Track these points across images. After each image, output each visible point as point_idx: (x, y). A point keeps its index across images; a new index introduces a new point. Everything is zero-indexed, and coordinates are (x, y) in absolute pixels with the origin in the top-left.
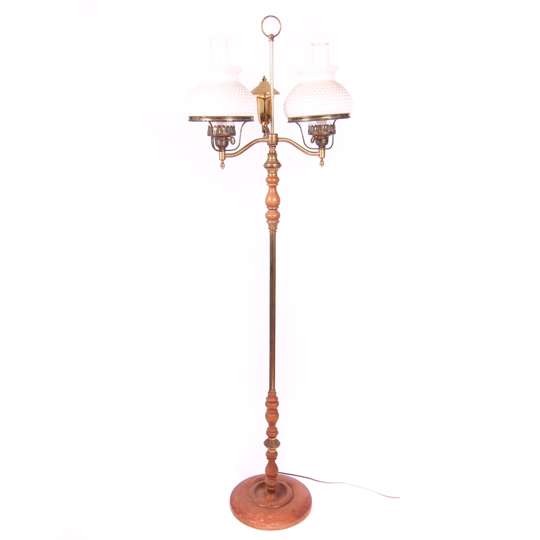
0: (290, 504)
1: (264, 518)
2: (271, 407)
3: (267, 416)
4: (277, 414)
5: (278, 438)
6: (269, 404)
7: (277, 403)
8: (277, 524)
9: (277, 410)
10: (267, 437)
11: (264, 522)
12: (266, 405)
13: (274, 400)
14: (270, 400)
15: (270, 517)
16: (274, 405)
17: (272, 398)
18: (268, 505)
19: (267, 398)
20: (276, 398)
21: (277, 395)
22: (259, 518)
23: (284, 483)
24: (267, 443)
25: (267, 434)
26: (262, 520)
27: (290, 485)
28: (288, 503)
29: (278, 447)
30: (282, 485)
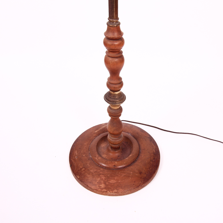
0: (137, 163)
1: (105, 183)
2: (113, 47)
3: (106, 62)
4: (121, 59)
5: (123, 90)
6: (109, 43)
7: (120, 40)
8: (121, 190)
9: (122, 52)
10: (108, 90)
11: (105, 188)
12: (105, 44)
13: (116, 35)
14: (111, 35)
15: (112, 181)
16: (116, 43)
17: (113, 32)
18: (111, 166)
19: (106, 34)
20: (120, 33)
21: (122, 28)
22: (100, 183)
23: (129, 135)
24: (108, 98)
25: (108, 86)
26: (103, 186)
27: (136, 138)
28: (134, 162)
29: (122, 102)
30: (127, 138)
